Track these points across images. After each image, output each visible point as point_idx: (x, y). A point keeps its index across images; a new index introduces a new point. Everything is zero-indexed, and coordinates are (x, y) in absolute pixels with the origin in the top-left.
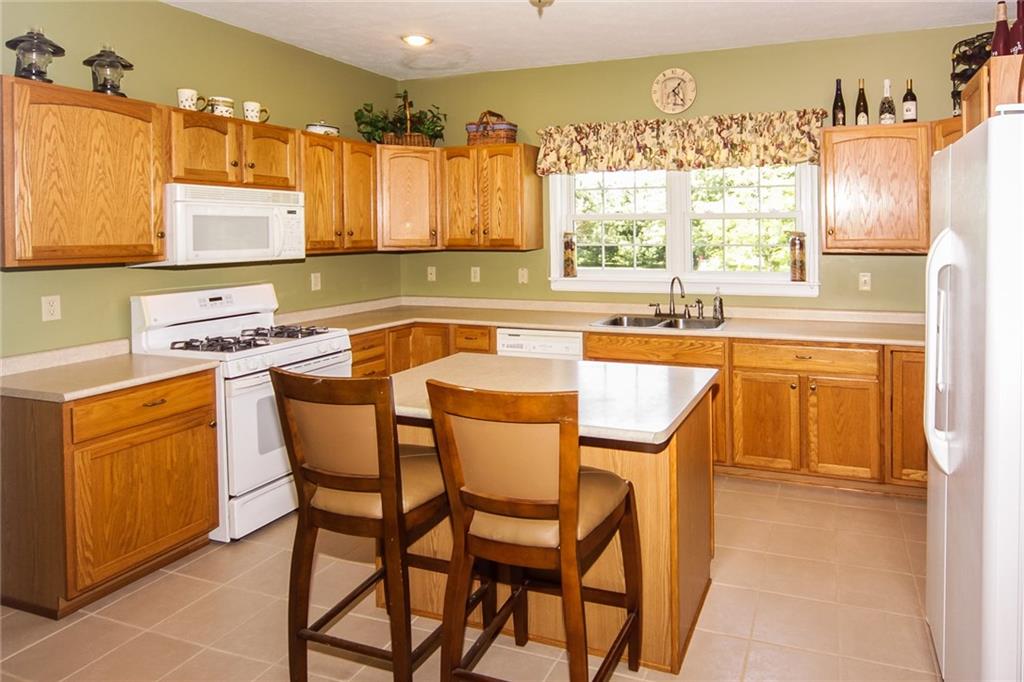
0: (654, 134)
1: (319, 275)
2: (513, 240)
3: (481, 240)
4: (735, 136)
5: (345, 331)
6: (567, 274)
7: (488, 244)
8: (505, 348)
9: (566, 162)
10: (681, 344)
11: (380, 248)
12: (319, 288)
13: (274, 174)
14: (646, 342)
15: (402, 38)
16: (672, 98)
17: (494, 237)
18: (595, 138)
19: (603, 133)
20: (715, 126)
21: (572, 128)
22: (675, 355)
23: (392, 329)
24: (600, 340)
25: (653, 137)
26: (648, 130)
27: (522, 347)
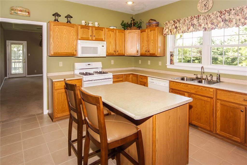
0: (197, 20)
1: (113, 61)
2: (155, 53)
3: (147, 53)
4: (227, 17)
5: (112, 74)
6: (171, 64)
7: (149, 54)
8: (150, 83)
9: (170, 31)
10: (198, 88)
11: (125, 55)
12: (113, 64)
13: (100, 38)
14: (187, 86)
15: (126, 3)
16: (204, 7)
17: (151, 53)
18: (179, 23)
19: (181, 21)
20: (219, 14)
21: (173, 21)
22: (196, 91)
23: (125, 75)
24: (173, 83)
25: (197, 21)
26: (195, 19)
27: (154, 83)
